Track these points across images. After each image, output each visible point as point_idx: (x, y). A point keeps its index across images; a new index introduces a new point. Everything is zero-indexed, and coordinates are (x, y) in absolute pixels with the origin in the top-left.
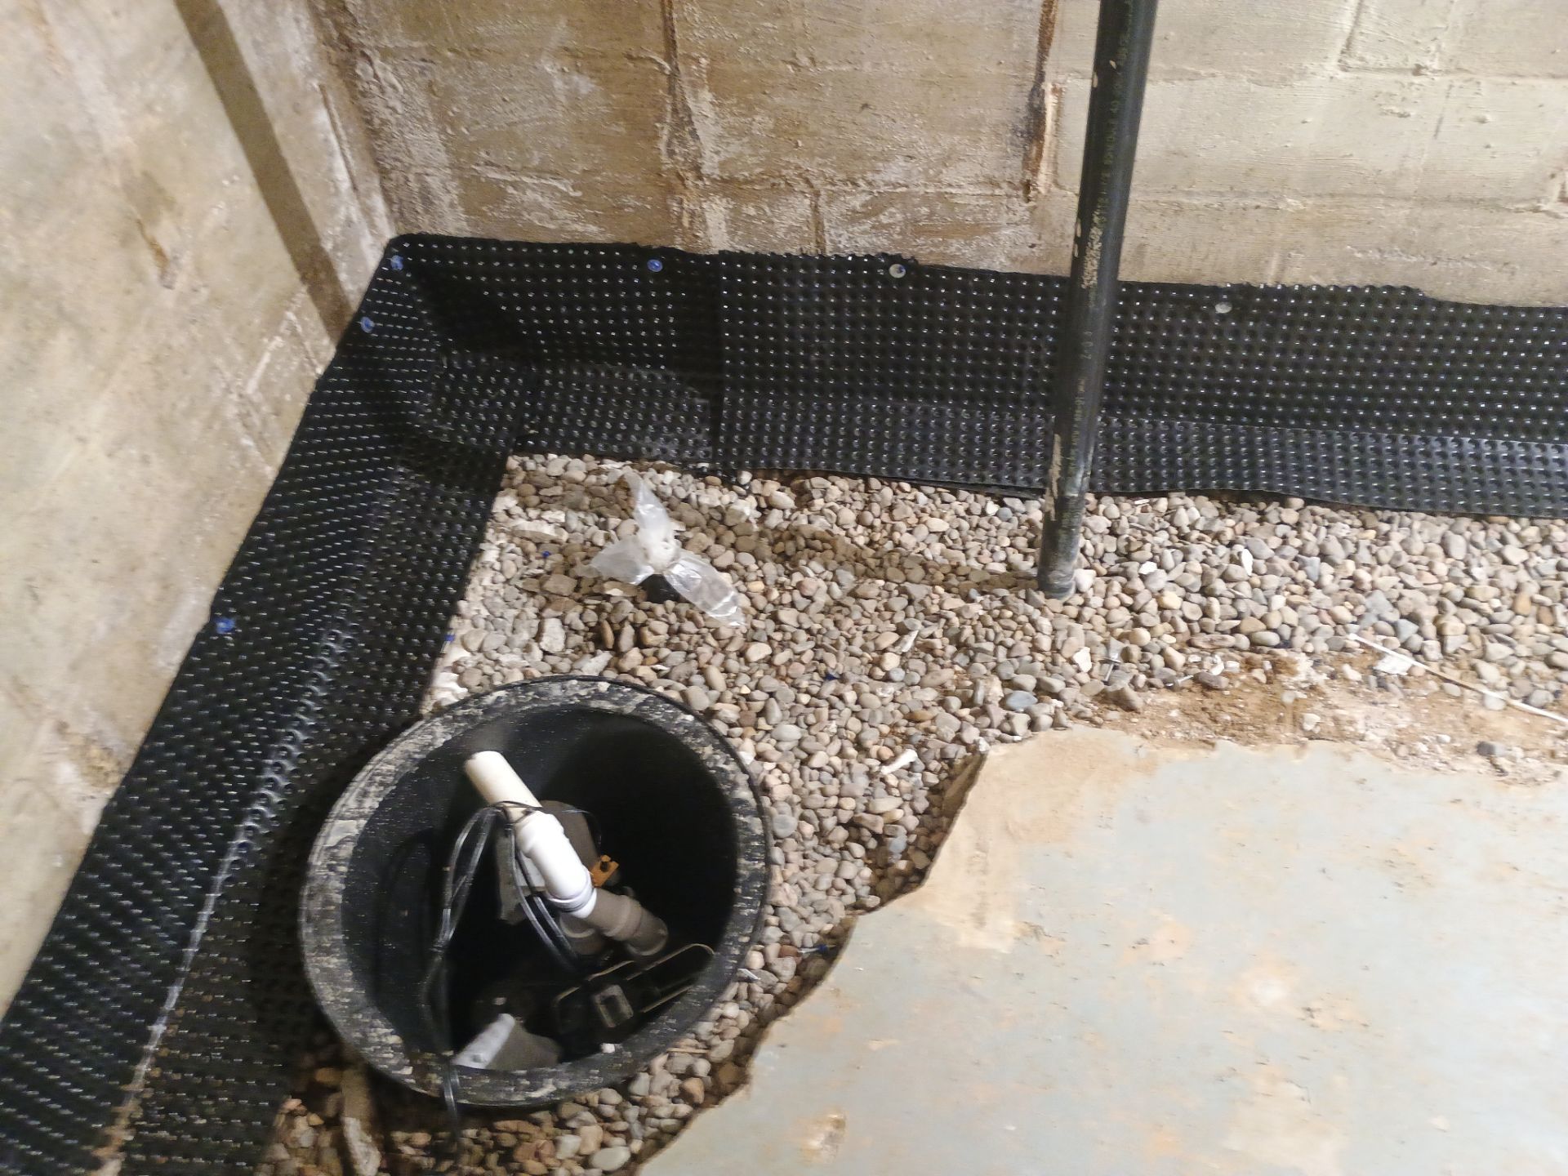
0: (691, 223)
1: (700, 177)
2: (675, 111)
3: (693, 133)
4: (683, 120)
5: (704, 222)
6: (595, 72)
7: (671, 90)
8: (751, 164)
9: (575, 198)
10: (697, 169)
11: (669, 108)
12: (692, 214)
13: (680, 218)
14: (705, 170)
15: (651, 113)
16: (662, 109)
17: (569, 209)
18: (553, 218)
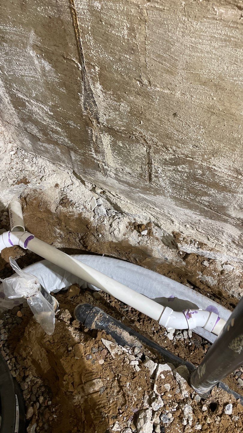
0: (96, 140)
1: (99, 123)
2: (85, 89)
3: (94, 102)
4: (90, 95)
5: (102, 142)
6: (50, 61)
7: (83, 78)
8: (120, 125)
9: (50, 115)
10: (97, 119)
11: (83, 87)
12: (97, 137)
13: (92, 137)
14: (100, 120)
15: (76, 87)
16: (80, 86)
17: (50, 119)
18: (44, 120)
